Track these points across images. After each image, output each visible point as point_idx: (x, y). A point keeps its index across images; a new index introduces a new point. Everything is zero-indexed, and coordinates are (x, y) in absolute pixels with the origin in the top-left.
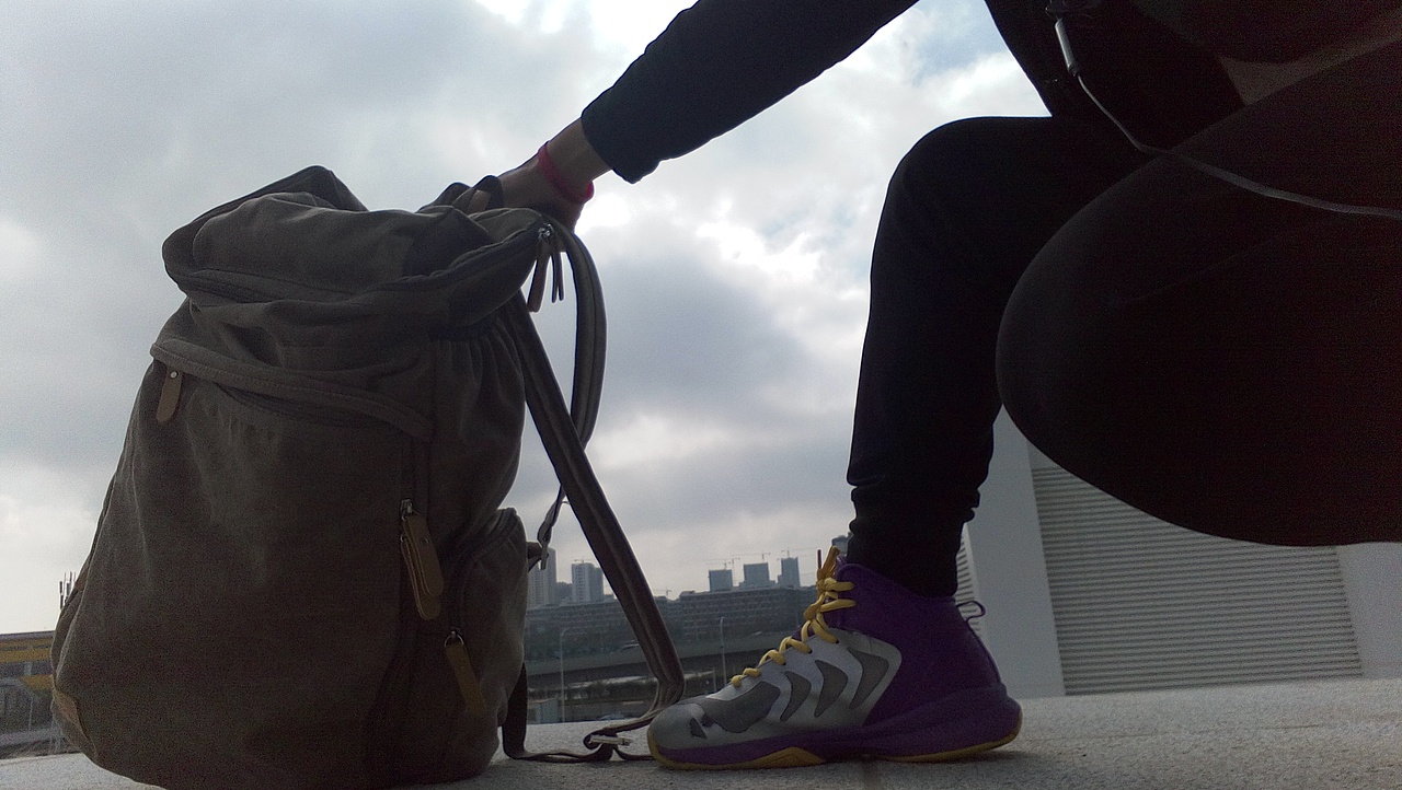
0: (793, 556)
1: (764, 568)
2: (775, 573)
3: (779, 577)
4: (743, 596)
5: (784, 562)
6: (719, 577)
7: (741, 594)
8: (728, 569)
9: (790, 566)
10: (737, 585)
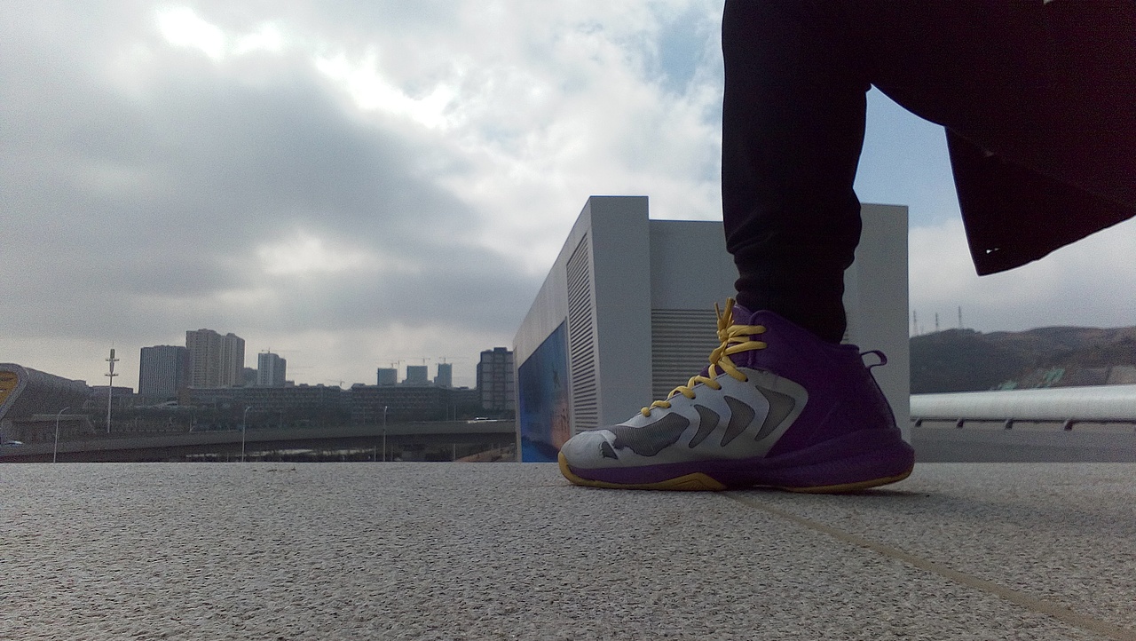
0: (448, 362)
1: (423, 370)
2: (432, 375)
3: (435, 378)
4: (405, 390)
5: (440, 367)
6: (386, 374)
7: (403, 389)
8: (395, 368)
9: (445, 370)
10: (401, 382)
